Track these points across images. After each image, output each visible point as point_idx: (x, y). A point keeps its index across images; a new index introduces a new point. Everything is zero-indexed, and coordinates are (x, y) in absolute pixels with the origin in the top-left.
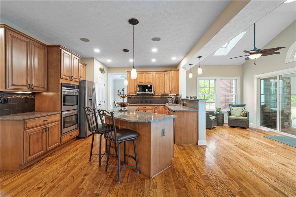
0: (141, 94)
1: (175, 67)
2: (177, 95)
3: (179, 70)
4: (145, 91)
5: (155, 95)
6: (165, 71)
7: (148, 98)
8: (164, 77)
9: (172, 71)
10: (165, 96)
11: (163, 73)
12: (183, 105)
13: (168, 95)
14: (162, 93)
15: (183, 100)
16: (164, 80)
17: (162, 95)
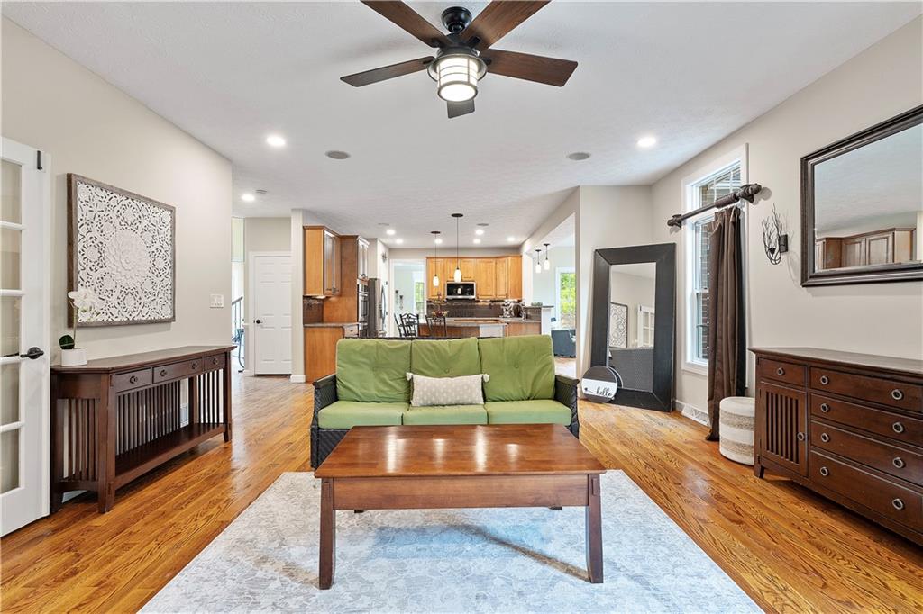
0: (454, 299)
1: (516, 249)
2: (519, 301)
3: (521, 256)
4: (456, 294)
5: (478, 301)
6: (497, 258)
7: (466, 307)
8: (496, 266)
9: (510, 258)
10: (497, 304)
11: (494, 261)
12: (527, 317)
13: (503, 301)
14: (492, 298)
15: (526, 309)
16: (496, 273)
17: (492, 301)
